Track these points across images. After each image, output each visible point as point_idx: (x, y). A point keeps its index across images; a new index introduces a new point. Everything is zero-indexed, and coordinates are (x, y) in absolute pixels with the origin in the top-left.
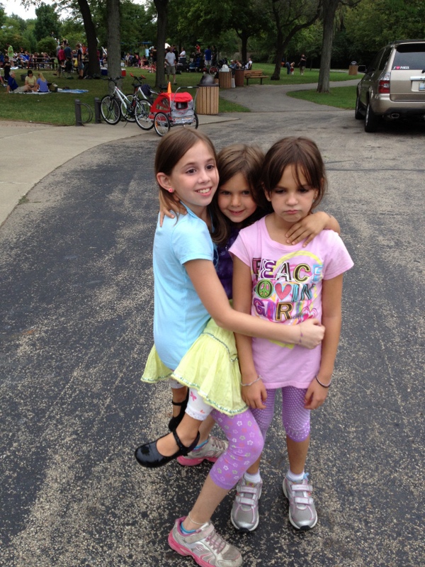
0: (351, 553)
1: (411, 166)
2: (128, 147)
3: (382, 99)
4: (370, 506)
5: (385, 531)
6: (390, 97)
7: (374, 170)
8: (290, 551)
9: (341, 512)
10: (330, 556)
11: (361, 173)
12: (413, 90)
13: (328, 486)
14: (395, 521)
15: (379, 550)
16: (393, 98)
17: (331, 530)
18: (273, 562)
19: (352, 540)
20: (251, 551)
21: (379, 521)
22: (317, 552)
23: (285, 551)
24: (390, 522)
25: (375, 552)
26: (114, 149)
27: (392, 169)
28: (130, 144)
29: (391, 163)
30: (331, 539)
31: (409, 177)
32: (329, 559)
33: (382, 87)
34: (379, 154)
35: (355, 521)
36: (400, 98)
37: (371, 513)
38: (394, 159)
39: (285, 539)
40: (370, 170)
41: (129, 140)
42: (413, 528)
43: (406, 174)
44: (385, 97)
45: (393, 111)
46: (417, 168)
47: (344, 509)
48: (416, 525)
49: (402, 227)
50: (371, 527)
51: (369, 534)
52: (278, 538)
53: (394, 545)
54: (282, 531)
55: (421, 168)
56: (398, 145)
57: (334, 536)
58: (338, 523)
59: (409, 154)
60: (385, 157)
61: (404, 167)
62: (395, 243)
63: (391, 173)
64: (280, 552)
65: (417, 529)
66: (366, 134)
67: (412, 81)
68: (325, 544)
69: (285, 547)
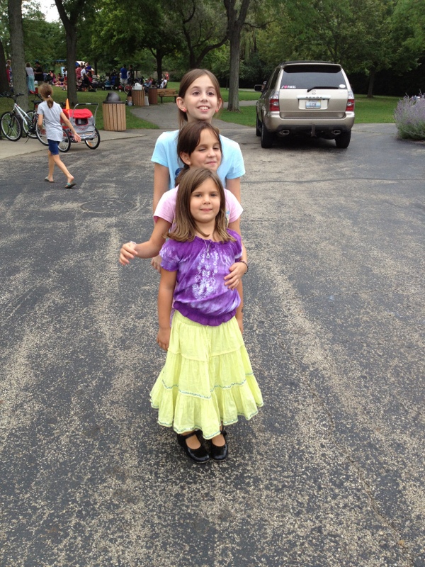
0: (136, 499)
1: (292, 178)
2: (25, 163)
3: (273, 116)
4: (164, 461)
5: (171, 479)
6: (280, 115)
7: (258, 182)
8: (82, 502)
9: (136, 467)
10: (117, 503)
11: (245, 185)
12: (300, 108)
13: (131, 448)
14: (182, 471)
15: (161, 495)
16: (283, 116)
17: (124, 482)
18: (64, 511)
19: (140, 488)
20: (47, 505)
21: (167, 472)
22: (106, 501)
23: (77, 502)
24: (177, 472)
25: (157, 496)
26: (9, 165)
27: (275, 181)
28: (27, 160)
29: (275, 176)
30: (121, 490)
31: (288, 187)
32: (114, 505)
33: (273, 105)
34: (268, 168)
35: (146, 474)
36: (289, 115)
37: (163, 466)
38: (279, 172)
39: (80, 493)
40: (254, 183)
41: (27, 156)
42: (195, 475)
43: (286, 185)
44: (275, 115)
45: (284, 128)
46: (297, 180)
47: (140, 465)
48: (199, 472)
49: (266, 232)
50: (159, 477)
51: (156, 483)
52: (75, 492)
53: (176, 489)
54: (80, 487)
55: (301, 180)
56: (287, 159)
57: (125, 487)
58: (132, 477)
59: (295, 167)
60: (272, 170)
61: (286, 179)
62: (256, 245)
63: (272, 184)
64: (72, 504)
65: (199, 476)
66: (262, 149)
67: (299, 99)
68: (115, 494)
69: (77, 499)
